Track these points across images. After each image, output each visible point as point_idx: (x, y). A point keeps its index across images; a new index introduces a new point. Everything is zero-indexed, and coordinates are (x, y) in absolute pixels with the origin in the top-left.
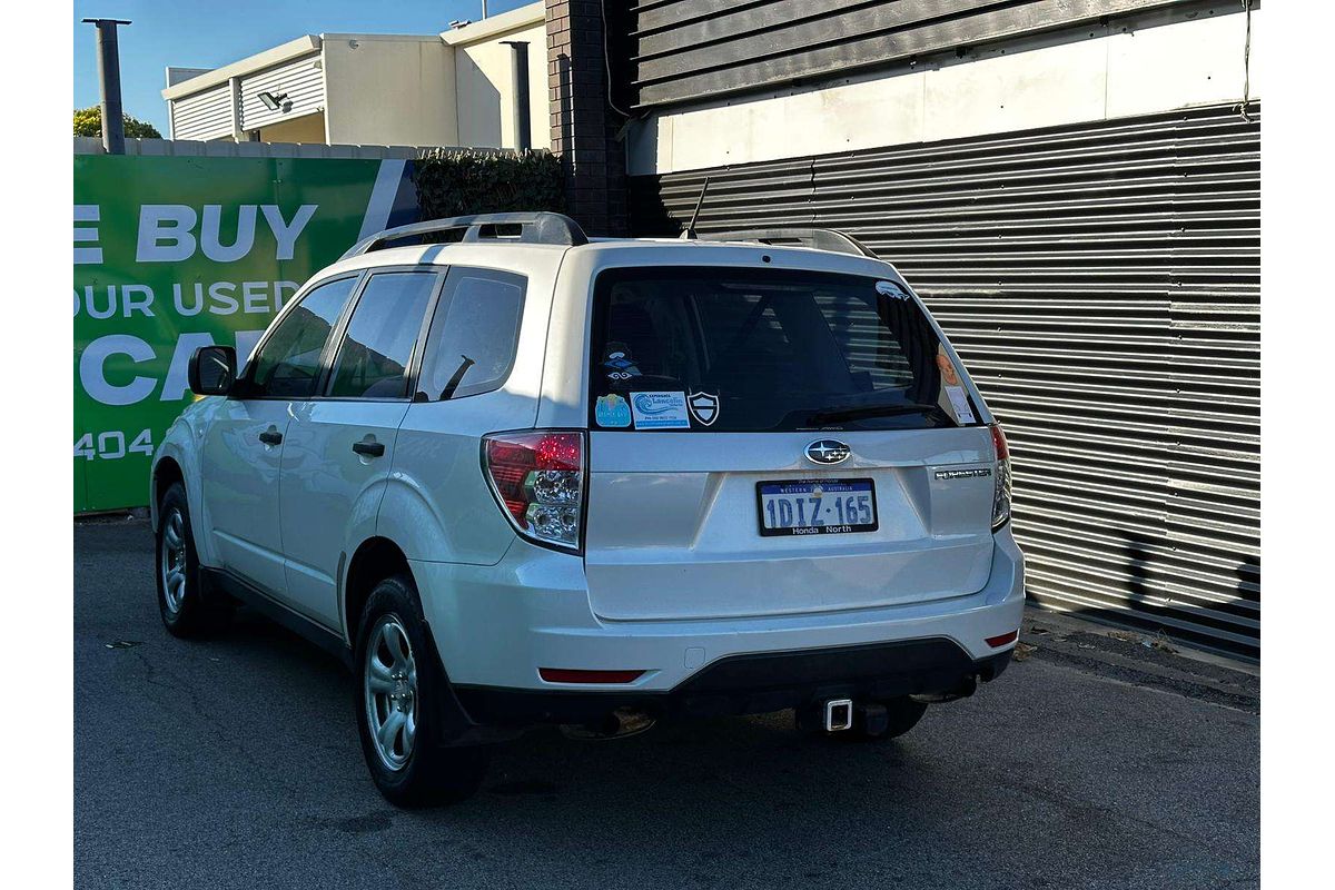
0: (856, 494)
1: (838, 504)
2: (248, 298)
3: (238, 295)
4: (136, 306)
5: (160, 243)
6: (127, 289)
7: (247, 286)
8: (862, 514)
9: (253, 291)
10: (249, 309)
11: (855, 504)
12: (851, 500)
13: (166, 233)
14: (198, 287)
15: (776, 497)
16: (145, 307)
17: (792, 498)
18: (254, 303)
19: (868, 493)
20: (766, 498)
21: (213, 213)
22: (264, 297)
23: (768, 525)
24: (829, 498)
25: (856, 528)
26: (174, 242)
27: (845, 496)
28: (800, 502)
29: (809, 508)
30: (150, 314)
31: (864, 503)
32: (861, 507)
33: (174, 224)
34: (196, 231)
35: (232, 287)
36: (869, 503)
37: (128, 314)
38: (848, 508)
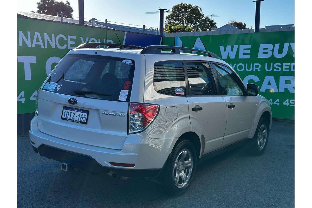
0: (84, 114)
1: (79, 115)
2: (284, 67)
3: (281, 67)
4: (256, 68)
5: (264, 53)
6: (255, 64)
7: (284, 64)
8: (84, 119)
9: (285, 65)
10: (284, 70)
11: (83, 116)
12: (82, 115)
13: (265, 51)
14: (272, 64)
15: (66, 111)
16: (258, 69)
17: (70, 111)
18: (285, 69)
19: (87, 114)
20: (64, 110)
21: (277, 46)
22: (288, 67)
23: (63, 117)
24: (77, 113)
25: (81, 122)
26: (267, 53)
27: (81, 113)
28: (71, 113)
29: (72, 115)
30: (259, 70)
31: (85, 116)
32: (84, 117)
33: (267, 49)
34: (273, 51)
35: (280, 64)
36: (86, 117)
37: (254, 70)
38: (81, 117)
